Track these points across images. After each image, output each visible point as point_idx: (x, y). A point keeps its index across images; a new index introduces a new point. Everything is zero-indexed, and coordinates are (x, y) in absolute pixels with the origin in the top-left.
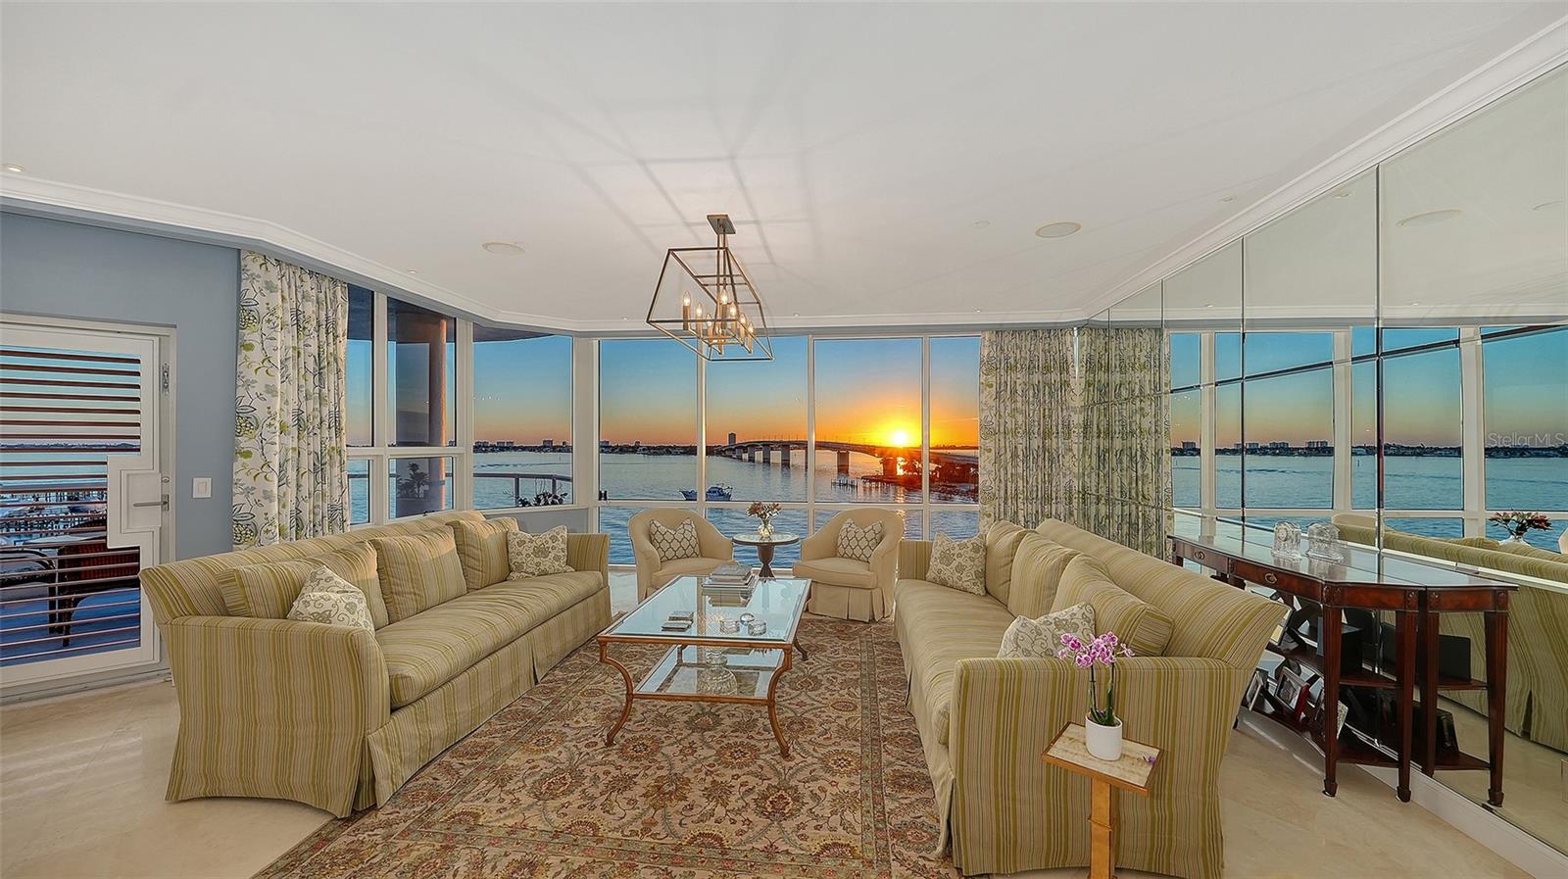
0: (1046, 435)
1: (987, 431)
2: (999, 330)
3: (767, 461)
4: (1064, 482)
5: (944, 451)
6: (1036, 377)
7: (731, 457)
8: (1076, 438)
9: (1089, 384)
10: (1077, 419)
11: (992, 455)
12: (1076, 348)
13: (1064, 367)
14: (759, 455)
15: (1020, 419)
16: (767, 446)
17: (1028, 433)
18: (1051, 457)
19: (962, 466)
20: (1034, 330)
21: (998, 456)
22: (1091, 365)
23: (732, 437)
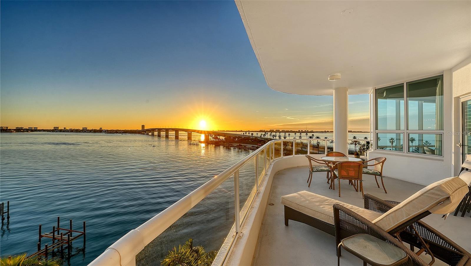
3: (159, 136)
5: (228, 132)
7: (144, 134)
14: (156, 133)
16: (160, 130)
19: (233, 137)
23: (143, 126)
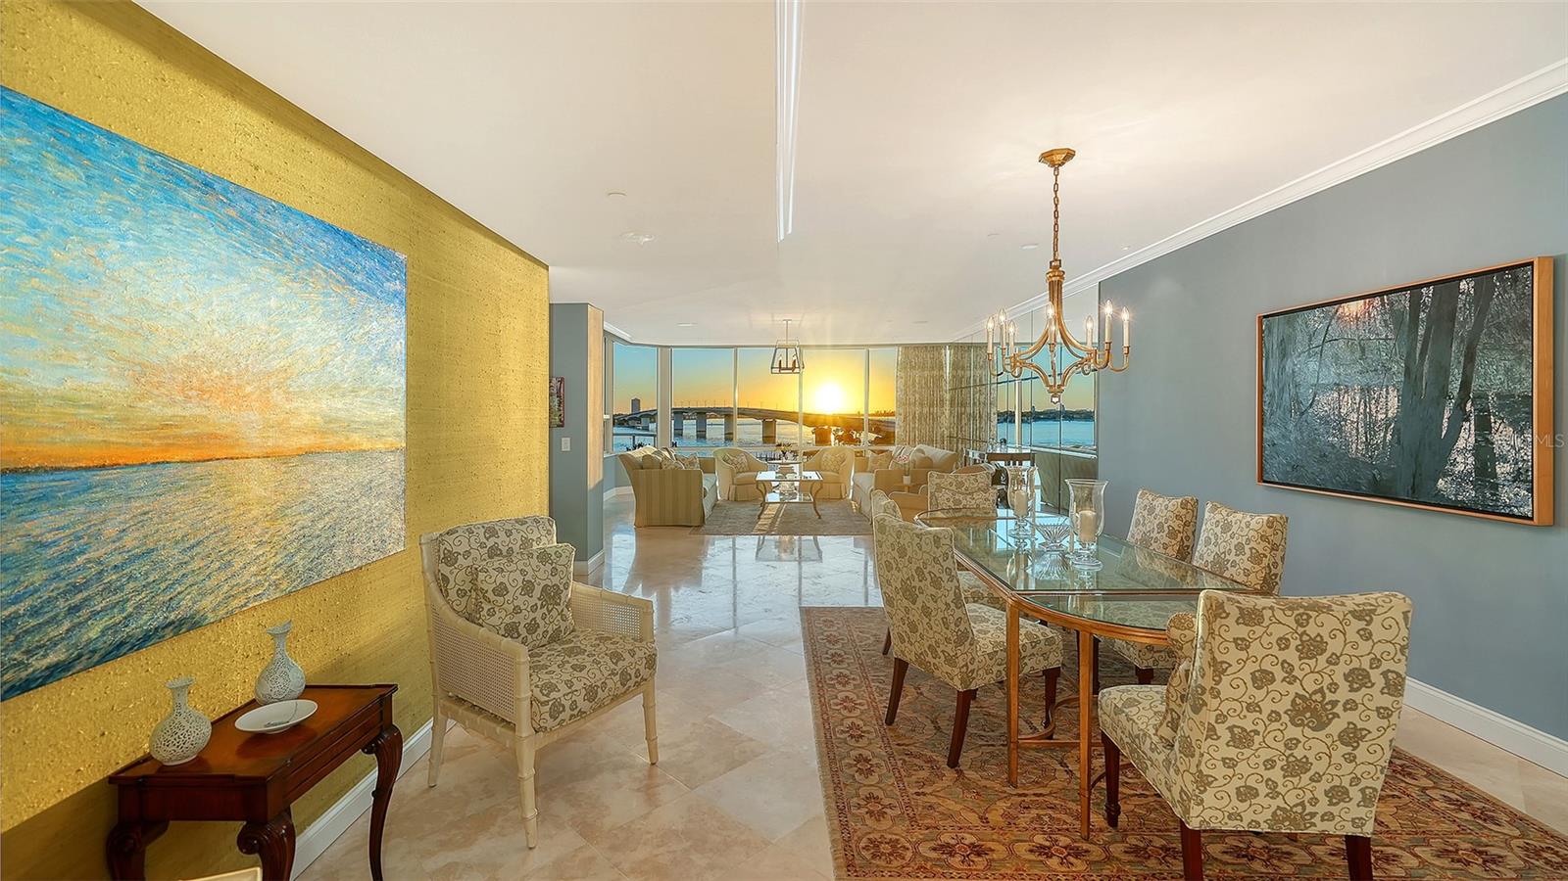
0: (931, 405)
1: (900, 402)
2: (906, 347)
4: (940, 431)
6: (926, 373)
8: (947, 407)
9: (954, 377)
10: (947, 396)
11: (902, 417)
12: (948, 356)
13: (941, 367)
15: (917, 396)
17: (921, 404)
18: (935, 418)
19: (886, 425)
20: (925, 347)
21: (905, 418)
22: (955, 366)
